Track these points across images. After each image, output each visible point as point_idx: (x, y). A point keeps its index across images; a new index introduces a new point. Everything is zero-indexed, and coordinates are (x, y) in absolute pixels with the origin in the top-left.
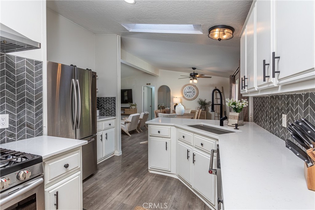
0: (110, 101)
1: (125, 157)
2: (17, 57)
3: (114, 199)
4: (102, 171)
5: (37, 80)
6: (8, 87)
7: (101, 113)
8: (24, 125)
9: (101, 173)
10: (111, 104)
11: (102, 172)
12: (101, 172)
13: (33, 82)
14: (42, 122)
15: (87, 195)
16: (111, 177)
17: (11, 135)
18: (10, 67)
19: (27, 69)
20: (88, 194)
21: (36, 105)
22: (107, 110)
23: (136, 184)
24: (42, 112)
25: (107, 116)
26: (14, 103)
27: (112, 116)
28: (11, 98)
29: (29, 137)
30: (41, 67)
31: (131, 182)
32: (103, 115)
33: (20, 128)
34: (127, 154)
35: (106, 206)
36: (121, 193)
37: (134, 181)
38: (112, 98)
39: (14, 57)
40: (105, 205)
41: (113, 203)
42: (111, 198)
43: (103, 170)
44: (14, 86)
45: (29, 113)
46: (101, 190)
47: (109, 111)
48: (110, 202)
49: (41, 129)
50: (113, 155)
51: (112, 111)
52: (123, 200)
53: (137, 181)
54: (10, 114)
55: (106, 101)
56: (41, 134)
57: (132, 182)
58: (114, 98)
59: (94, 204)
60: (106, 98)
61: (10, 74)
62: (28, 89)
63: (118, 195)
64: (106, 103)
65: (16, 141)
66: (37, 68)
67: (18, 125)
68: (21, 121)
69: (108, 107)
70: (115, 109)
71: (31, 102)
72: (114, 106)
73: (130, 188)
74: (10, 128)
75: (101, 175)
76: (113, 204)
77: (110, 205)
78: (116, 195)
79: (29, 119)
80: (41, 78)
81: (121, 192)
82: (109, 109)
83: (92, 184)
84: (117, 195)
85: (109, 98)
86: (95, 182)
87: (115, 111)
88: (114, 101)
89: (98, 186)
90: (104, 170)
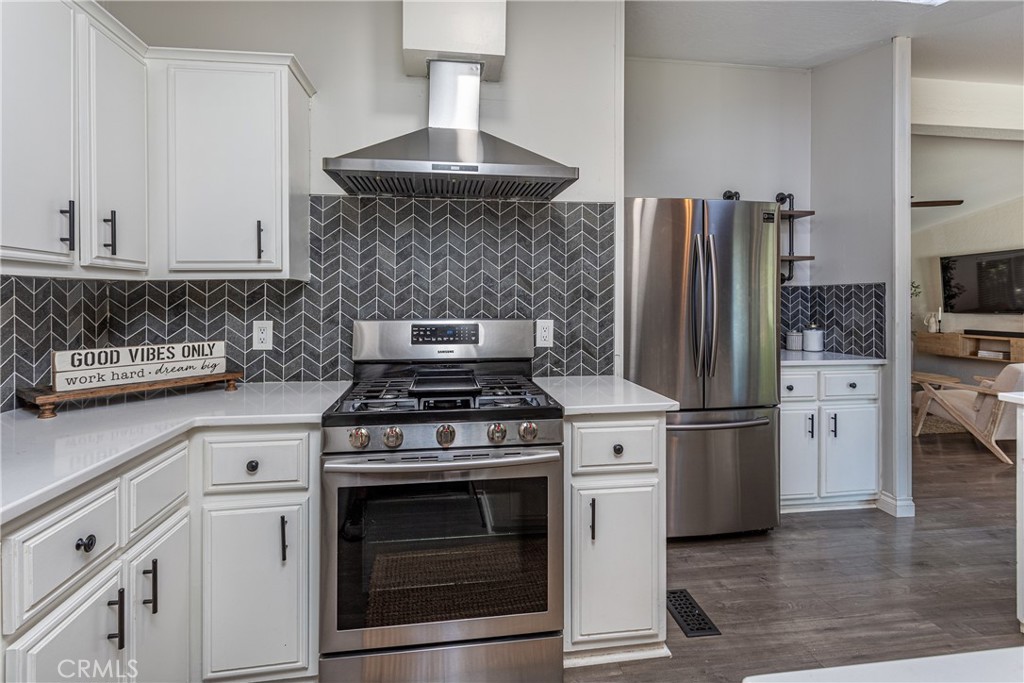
0: (861, 300)
1: (925, 530)
2: (569, 204)
3: (796, 633)
4: (800, 537)
5: (603, 247)
6: (553, 266)
7: (831, 342)
8: (577, 345)
9: (794, 542)
10: (868, 308)
11: (799, 540)
12: (794, 540)
13: (596, 252)
14: (611, 344)
15: (722, 578)
16: (822, 569)
17: (557, 363)
18: (557, 226)
19: (585, 224)
20: (726, 578)
21: (601, 303)
22: (849, 334)
23: (918, 641)
24: (612, 321)
25: (849, 352)
26: (563, 298)
27: (870, 355)
28: (557, 287)
29: (586, 373)
30: (612, 215)
31: (897, 625)
32: (838, 351)
33: (571, 351)
34: (940, 525)
35: (759, 635)
36: (832, 633)
37: (913, 625)
38: (869, 286)
39: (563, 203)
40: (759, 630)
41: (785, 642)
42: (788, 626)
43: (806, 537)
44: (563, 264)
45: (587, 320)
46: (768, 587)
47: (860, 338)
48: (779, 634)
49: (610, 360)
50: (874, 506)
51: (871, 335)
52: (828, 657)
53: (930, 633)
54: (556, 319)
55: (847, 299)
56: (610, 372)
57: (905, 625)
58: (878, 286)
59: (729, 610)
60: (849, 287)
61: (557, 239)
62: (586, 268)
63: (818, 631)
64: (849, 307)
65: (565, 378)
66: (603, 221)
67: (567, 344)
68: (573, 336)
69: (856, 323)
70: (881, 329)
71: (590, 297)
72: (877, 316)
73: (881, 638)
74: (555, 348)
75: (791, 547)
76: (786, 646)
77: (773, 640)
78: (811, 628)
79: (588, 333)
80: (611, 241)
81: (834, 629)
82: (860, 328)
83: (752, 558)
84: (814, 627)
85: (858, 287)
86: (760, 558)
87: (882, 339)
88: (880, 297)
89: (766, 572)
90: (809, 540)
